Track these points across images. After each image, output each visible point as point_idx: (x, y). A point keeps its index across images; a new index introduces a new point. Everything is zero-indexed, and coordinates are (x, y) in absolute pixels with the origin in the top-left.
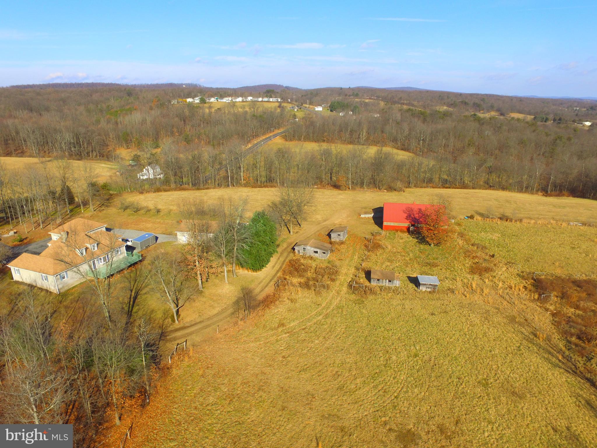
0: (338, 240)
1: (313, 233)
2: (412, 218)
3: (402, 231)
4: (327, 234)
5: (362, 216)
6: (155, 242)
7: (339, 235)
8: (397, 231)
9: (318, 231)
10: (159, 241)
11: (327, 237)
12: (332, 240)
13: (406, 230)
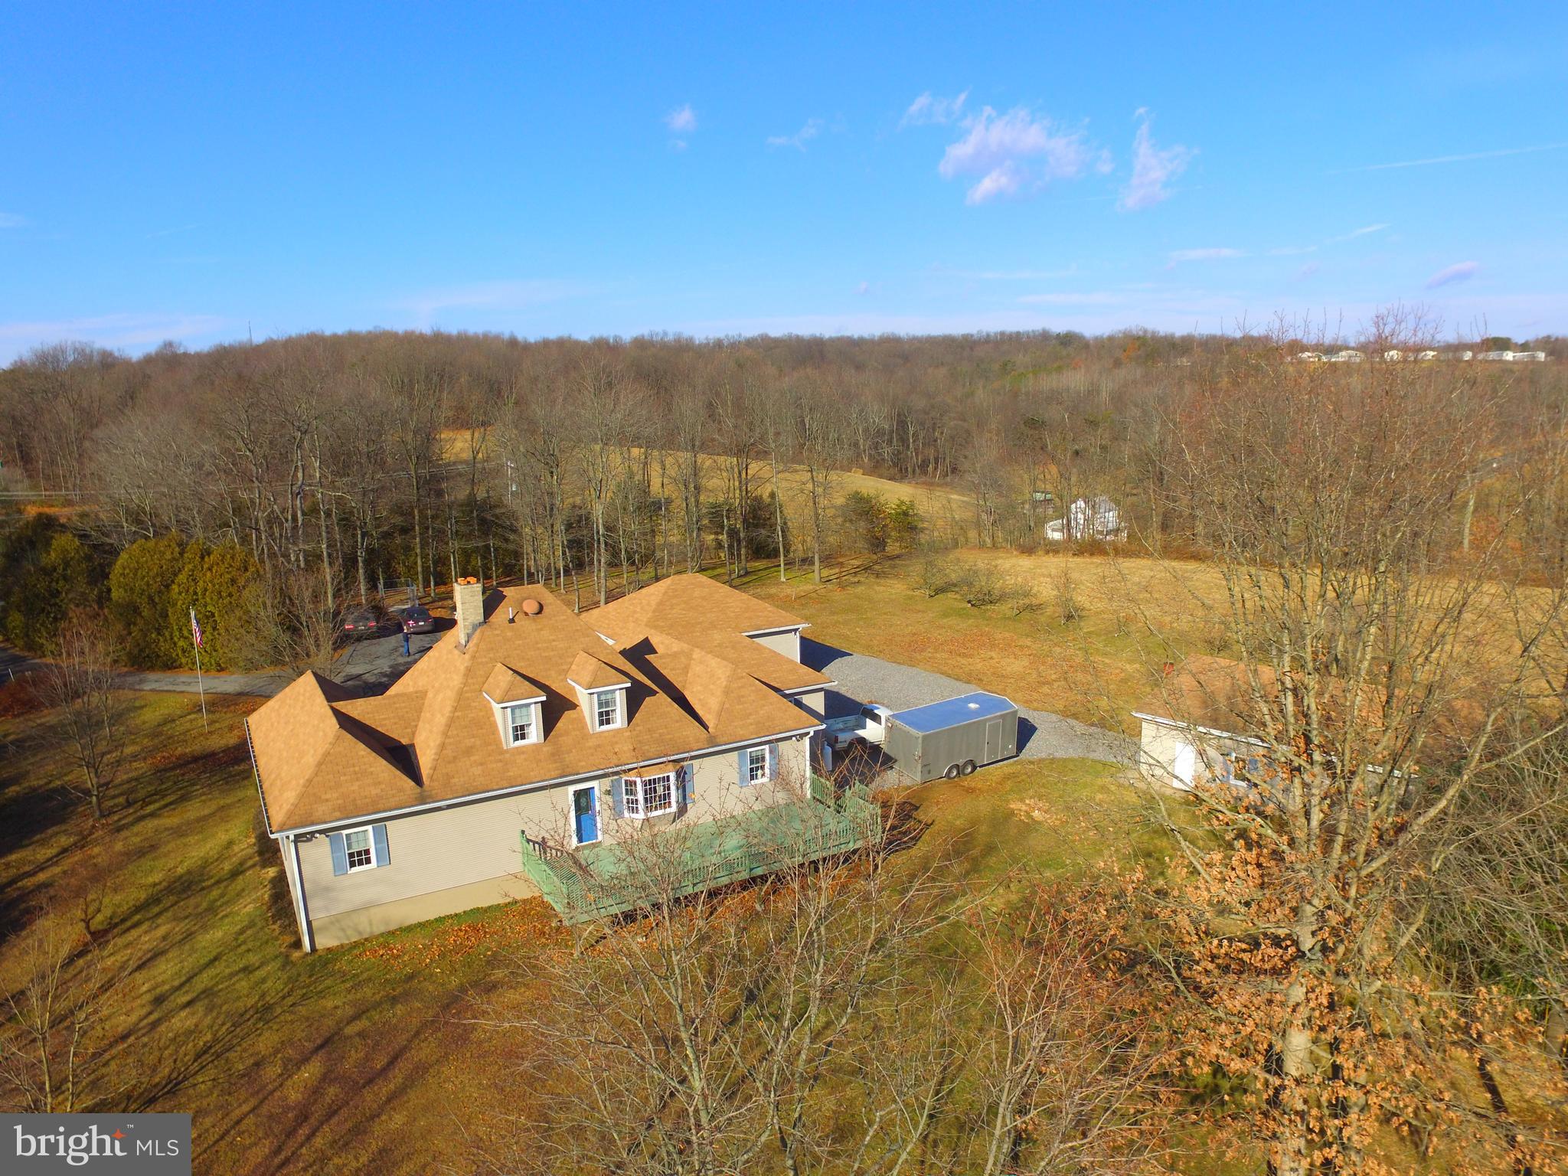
6: (1012, 747)
10: (1035, 747)
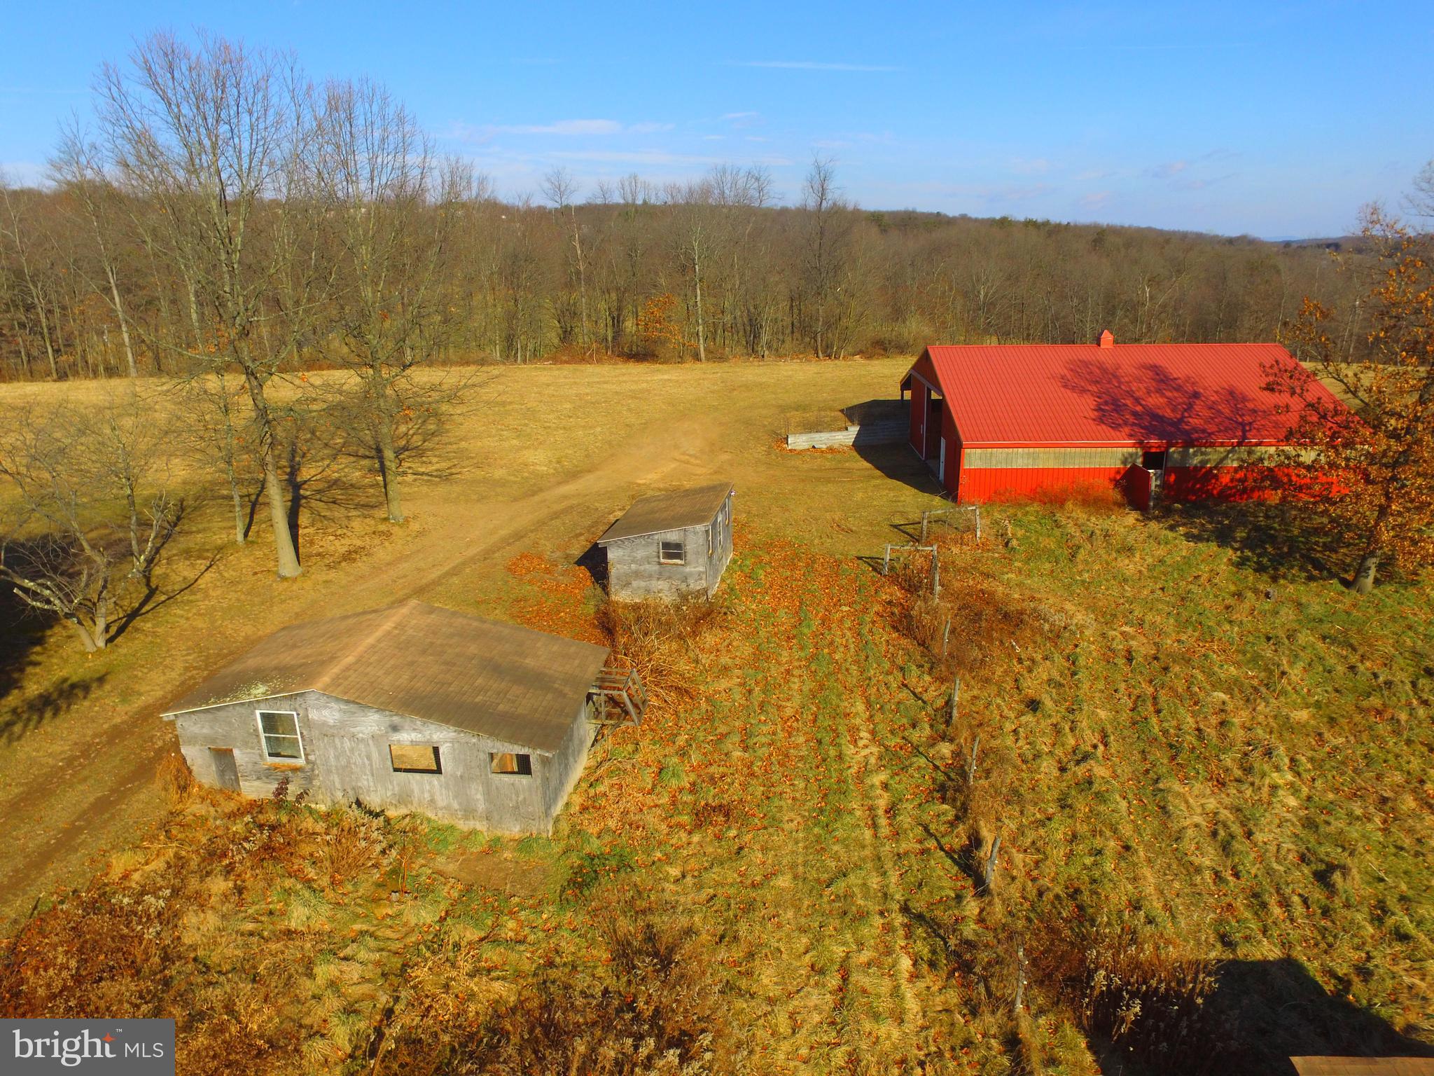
0: (664, 593)
1: (473, 551)
3: (1092, 502)
4: (577, 550)
7: (673, 551)
8: (1058, 501)
9: (518, 536)
11: (583, 572)
12: (621, 596)
13: (1116, 495)
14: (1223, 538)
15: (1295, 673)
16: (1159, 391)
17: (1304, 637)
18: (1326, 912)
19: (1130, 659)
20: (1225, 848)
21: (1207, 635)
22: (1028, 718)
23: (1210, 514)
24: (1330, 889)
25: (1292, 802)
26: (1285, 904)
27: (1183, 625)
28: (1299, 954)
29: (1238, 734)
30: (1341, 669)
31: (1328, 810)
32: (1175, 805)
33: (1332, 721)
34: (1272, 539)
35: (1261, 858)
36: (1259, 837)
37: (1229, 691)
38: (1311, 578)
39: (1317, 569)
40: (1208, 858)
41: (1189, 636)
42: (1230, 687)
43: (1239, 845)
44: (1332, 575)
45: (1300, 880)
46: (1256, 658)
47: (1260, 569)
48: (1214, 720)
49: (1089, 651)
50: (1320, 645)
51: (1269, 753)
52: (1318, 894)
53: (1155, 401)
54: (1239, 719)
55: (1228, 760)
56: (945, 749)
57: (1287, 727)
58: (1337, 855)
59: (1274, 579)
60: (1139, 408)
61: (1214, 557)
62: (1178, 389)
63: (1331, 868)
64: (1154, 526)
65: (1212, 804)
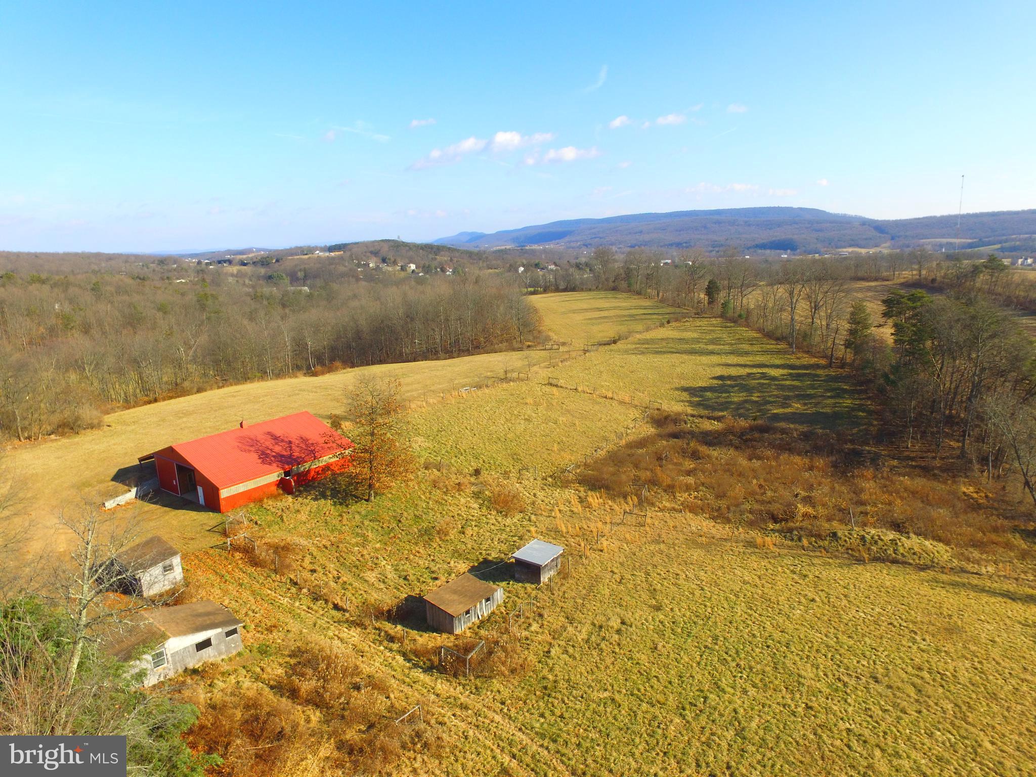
2: (274, 456)
3: (273, 496)
5: (110, 504)
7: (168, 568)
8: (262, 500)
12: (149, 594)
13: (281, 491)
14: (325, 497)
15: (370, 534)
16: (276, 444)
17: (366, 523)
18: (410, 585)
19: (326, 548)
20: (384, 582)
21: (341, 532)
22: (315, 575)
23: (314, 488)
24: (408, 580)
25: (389, 567)
26: (402, 587)
27: (332, 531)
28: (409, 594)
29: (367, 557)
30: (380, 529)
31: (397, 565)
32: (367, 578)
33: (386, 544)
34: (339, 492)
35: (392, 581)
36: (389, 577)
37: (357, 546)
38: (356, 502)
39: (358, 499)
40: (382, 586)
41: (336, 533)
42: (357, 545)
43: (386, 580)
44: (362, 499)
45: (402, 581)
46: (358, 534)
47: (341, 504)
48: (359, 556)
49: (314, 550)
50: (371, 524)
51: (377, 558)
52: (406, 582)
53: (278, 449)
54: (365, 552)
55: (370, 563)
56: (305, 590)
57: (377, 550)
58: (405, 573)
59: (347, 506)
60: (274, 454)
61: (325, 504)
62: (283, 441)
63: (406, 576)
64: (300, 499)
65: (374, 575)
